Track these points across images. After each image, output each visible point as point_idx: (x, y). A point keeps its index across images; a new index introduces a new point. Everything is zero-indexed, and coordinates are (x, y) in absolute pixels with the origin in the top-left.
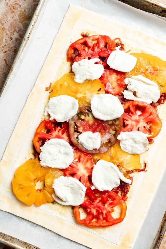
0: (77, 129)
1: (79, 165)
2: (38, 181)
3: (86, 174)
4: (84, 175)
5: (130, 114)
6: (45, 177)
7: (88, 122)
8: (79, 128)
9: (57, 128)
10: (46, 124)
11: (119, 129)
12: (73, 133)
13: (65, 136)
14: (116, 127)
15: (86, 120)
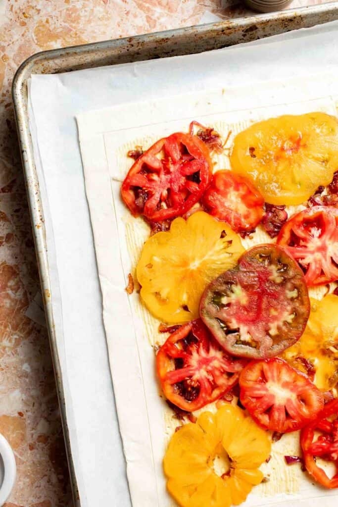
0: (227, 327)
1: (270, 387)
2: (214, 460)
3: (291, 396)
4: (289, 400)
5: (302, 243)
6: (222, 446)
7: (238, 303)
8: (230, 324)
9: (191, 349)
10: (168, 353)
11: (301, 283)
12: (226, 338)
13: (213, 353)
14: (293, 281)
15: (233, 302)
